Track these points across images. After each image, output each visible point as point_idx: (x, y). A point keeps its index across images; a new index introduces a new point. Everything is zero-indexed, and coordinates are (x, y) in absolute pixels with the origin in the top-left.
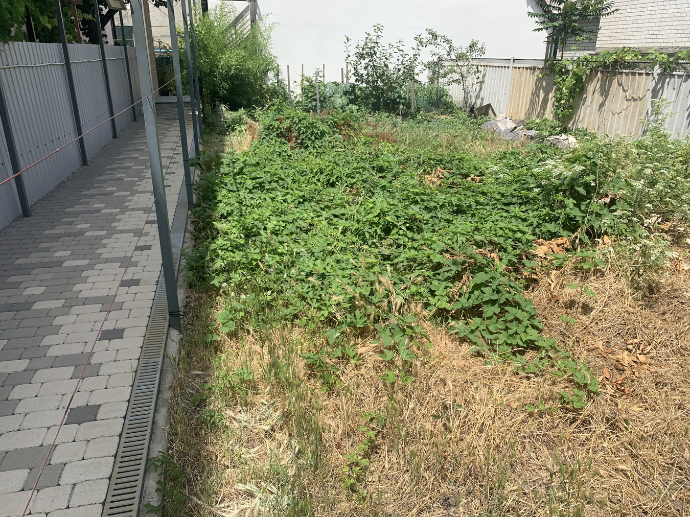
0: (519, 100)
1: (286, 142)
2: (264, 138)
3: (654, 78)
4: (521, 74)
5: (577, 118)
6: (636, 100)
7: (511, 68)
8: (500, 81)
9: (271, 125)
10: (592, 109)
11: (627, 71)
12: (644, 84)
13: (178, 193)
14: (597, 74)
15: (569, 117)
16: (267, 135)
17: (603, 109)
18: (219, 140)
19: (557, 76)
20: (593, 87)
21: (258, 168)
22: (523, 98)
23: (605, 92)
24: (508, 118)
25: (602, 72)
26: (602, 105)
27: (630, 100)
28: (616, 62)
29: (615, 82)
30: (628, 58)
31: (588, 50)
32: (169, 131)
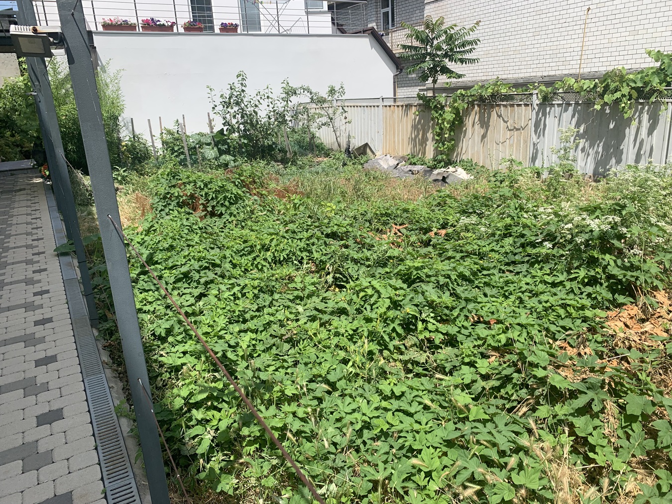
0: (394, 137)
1: (191, 211)
2: (162, 210)
3: (534, 109)
4: (393, 112)
5: (459, 150)
6: (519, 129)
7: (381, 107)
8: (371, 120)
9: (168, 193)
10: (474, 140)
11: (504, 103)
12: (525, 115)
13: (65, 301)
14: (474, 108)
15: (452, 150)
16: (165, 206)
17: (486, 139)
18: (85, 213)
19: (433, 112)
20: (472, 121)
21: (173, 252)
22: (398, 135)
23: (485, 123)
24: (388, 156)
25: (479, 106)
26: (484, 136)
27: (512, 130)
28: (493, 96)
29: (494, 115)
30: (503, 91)
31: (419, 86)
32: (14, 208)
